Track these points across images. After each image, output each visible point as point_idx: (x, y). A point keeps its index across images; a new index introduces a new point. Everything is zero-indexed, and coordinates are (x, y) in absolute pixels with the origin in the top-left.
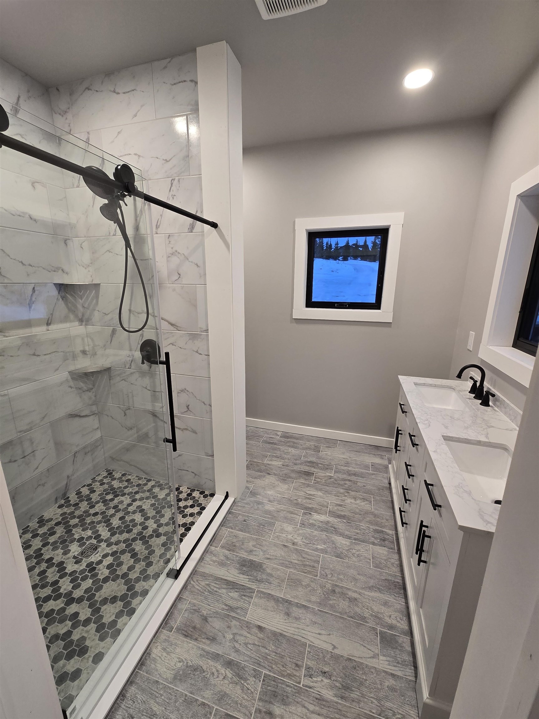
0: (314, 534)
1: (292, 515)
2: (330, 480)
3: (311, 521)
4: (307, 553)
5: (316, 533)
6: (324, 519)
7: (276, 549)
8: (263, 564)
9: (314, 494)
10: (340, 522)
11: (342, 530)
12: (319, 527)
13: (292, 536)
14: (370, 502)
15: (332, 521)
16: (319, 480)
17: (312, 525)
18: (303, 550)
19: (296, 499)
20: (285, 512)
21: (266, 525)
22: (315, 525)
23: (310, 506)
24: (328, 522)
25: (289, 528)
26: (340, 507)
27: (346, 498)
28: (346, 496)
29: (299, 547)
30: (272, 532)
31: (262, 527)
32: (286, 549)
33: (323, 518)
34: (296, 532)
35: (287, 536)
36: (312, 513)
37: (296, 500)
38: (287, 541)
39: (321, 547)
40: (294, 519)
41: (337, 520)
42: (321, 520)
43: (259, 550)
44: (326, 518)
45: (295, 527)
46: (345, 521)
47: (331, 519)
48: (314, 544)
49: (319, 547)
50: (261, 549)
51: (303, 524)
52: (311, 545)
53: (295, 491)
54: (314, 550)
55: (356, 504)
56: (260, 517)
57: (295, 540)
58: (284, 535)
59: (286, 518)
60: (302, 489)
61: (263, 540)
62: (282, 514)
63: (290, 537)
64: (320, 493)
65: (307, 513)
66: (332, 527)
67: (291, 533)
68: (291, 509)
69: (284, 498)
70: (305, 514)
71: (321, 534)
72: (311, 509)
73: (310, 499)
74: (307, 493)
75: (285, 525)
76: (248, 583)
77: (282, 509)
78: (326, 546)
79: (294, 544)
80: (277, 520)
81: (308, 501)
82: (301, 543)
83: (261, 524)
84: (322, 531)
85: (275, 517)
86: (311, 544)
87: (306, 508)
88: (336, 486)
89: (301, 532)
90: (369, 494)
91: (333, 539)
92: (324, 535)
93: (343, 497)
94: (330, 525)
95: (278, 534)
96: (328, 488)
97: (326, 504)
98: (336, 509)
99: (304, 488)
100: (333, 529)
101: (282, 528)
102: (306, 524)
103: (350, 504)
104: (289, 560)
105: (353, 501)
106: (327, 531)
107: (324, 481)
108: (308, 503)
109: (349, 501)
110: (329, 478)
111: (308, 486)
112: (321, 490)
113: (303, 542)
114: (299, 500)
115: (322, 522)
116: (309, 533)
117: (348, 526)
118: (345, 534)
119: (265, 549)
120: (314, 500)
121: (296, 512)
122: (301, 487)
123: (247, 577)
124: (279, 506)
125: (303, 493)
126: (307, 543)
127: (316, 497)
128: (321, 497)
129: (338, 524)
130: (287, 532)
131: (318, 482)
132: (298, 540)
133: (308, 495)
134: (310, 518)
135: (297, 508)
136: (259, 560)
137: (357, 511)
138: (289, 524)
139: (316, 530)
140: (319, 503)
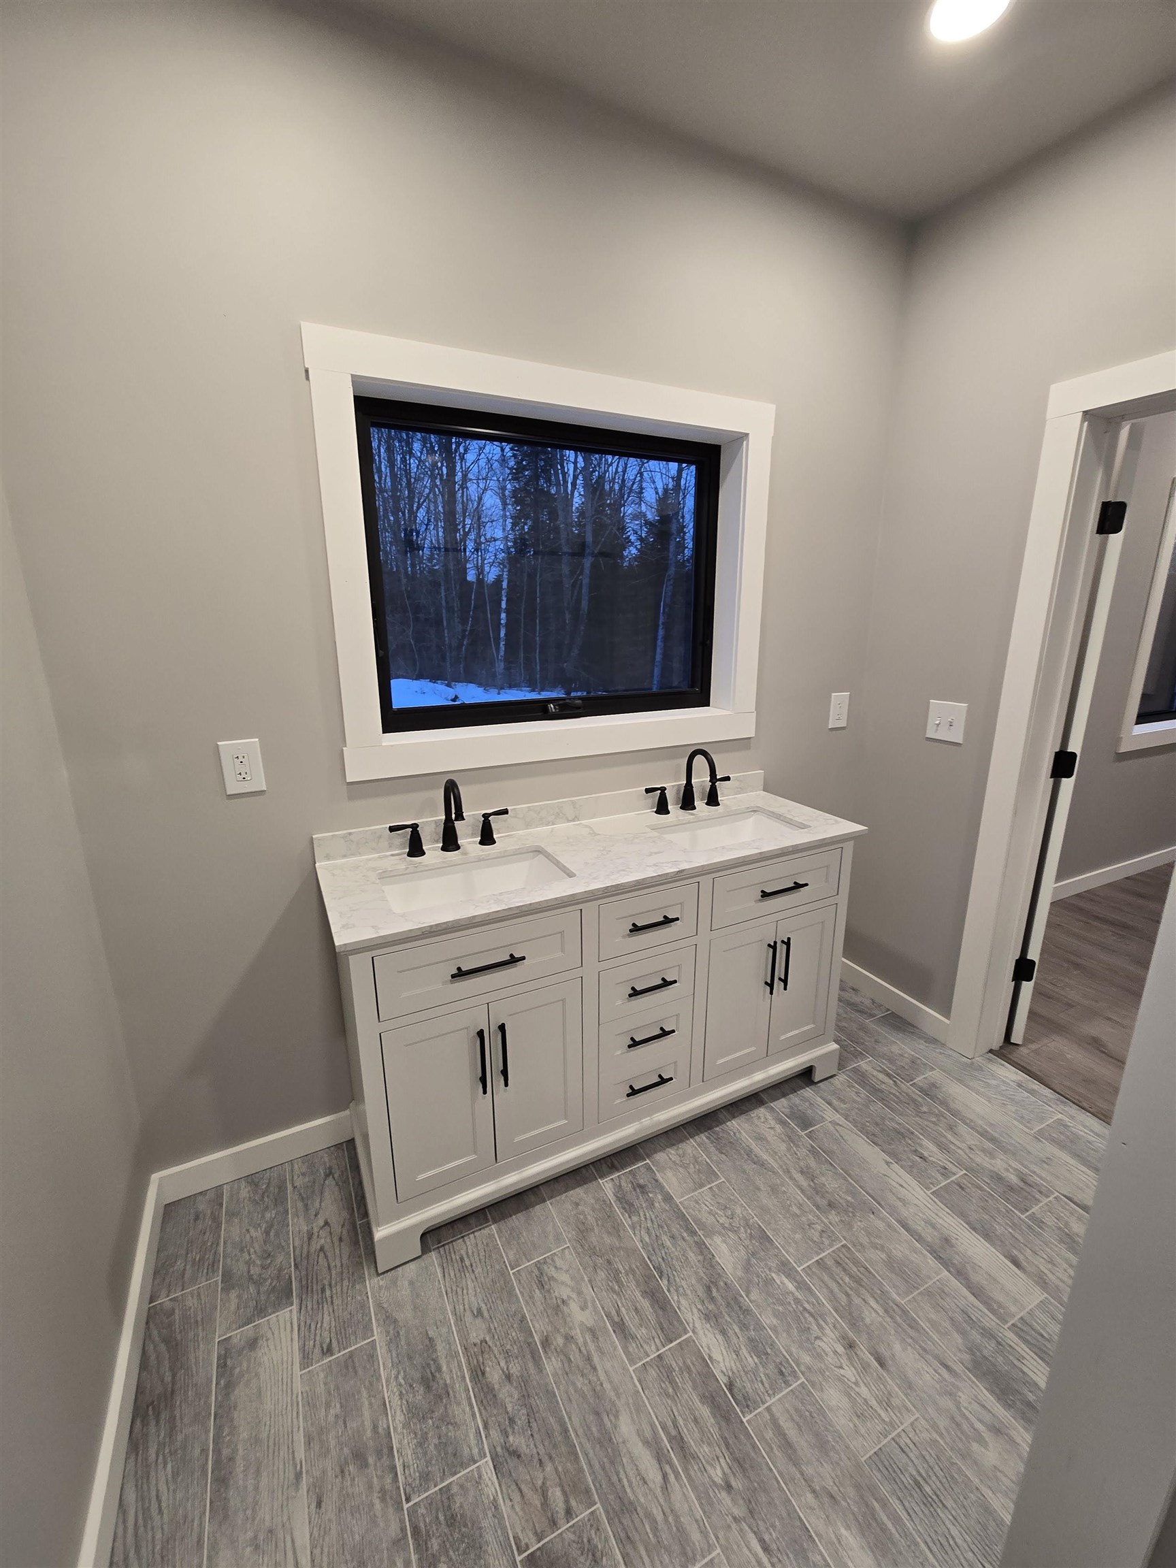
0: (775, 1321)
1: (792, 1433)
2: (524, 1449)
3: (751, 1361)
4: (833, 1298)
5: (767, 1319)
6: (710, 1335)
7: (910, 1374)
8: (969, 1366)
9: (646, 1443)
10: (677, 1291)
11: (696, 1273)
12: (744, 1327)
13: (842, 1372)
14: (538, 1265)
15: (695, 1311)
16: (556, 1494)
17: (759, 1348)
18: (836, 1311)
19: (724, 1494)
20: (809, 1471)
21: (907, 1480)
22: (751, 1340)
23: (705, 1412)
24: (707, 1317)
25: (833, 1397)
27: (577, 1333)
28: (569, 1338)
29: (842, 1327)
30: (899, 1435)
31: (927, 1489)
32: (882, 1349)
33: (708, 1340)
34: (822, 1372)
35: (856, 1384)
36: (722, 1380)
37: (729, 1487)
38: (866, 1367)
39: (786, 1281)
40: (797, 1418)
41: (679, 1301)
42: (720, 1337)
44: (701, 1333)
45: (813, 1385)
46: (664, 1284)
47: (689, 1312)
48: (797, 1301)
49: (790, 1286)
50: (958, 1408)
51: (783, 1374)
52: (806, 1305)
53: (696, 1536)
54: (809, 1289)
55: (580, 1293)
56: (916, 1544)
57: (840, 1349)
58: (864, 1390)
59: (822, 1446)
60: (659, 1517)
61: (941, 1435)
62: (825, 1474)
63: (849, 1373)
64: (626, 1428)
65: (740, 1397)
66: (712, 1299)
67: (840, 1379)
68: (774, 1463)
69: (766, 1549)
70: (747, 1403)
71: (758, 1306)
72: (712, 1400)
73: (679, 1441)
74: (665, 1476)
75: (842, 1421)
76: (1028, 1357)
77: (810, 1496)
78: (773, 1275)
79: (851, 1346)
80: (858, 1466)
81: (691, 1438)
82: (828, 1331)
83: (927, 1501)
84: (747, 1312)
85: (857, 1487)
86: (805, 1309)
87: (724, 1415)
88: (540, 1403)
89: (806, 1359)
90: (507, 1282)
91: (740, 1273)
92: (753, 1298)
93: (580, 1341)
94: (712, 1307)
95: (883, 1414)
96: (574, 1424)
97: (653, 1372)
98: (644, 1330)
99: (649, 1515)
100: (714, 1290)
101: (855, 1419)
102: (771, 1366)
103: (595, 1308)
104: (888, 1319)
105: (574, 1307)
106: (735, 1299)
107: (549, 1468)
108: (702, 1431)
109: (579, 1316)
110: (512, 1462)
111: (622, 1508)
112: (606, 1440)
113: (820, 1327)
114: (717, 1474)
115: (723, 1332)
116: (785, 1335)
117: (672, 1267)
118: (700, 1258)
119: (946, 1402)
120: (670, 1424)
121: (769, 1435)
122: (655, 1530)
123: (1025, 1369)
124: (814, 1522)
125: (676, 1496)
126: (814, 1317)
127: (652, 1426)
128: (639, 1408)
129: (689, 1292)
130: (849, 1396)
131: (575, 1488)
132: (829, 1342)
133: (670, 1463)
134: (746, 1373)
135: (754, 1446)
136: (978, 1386)
137: (602, 1274)
138: (821, 1411)
139: (760, 1327)
140: (668, 1395)
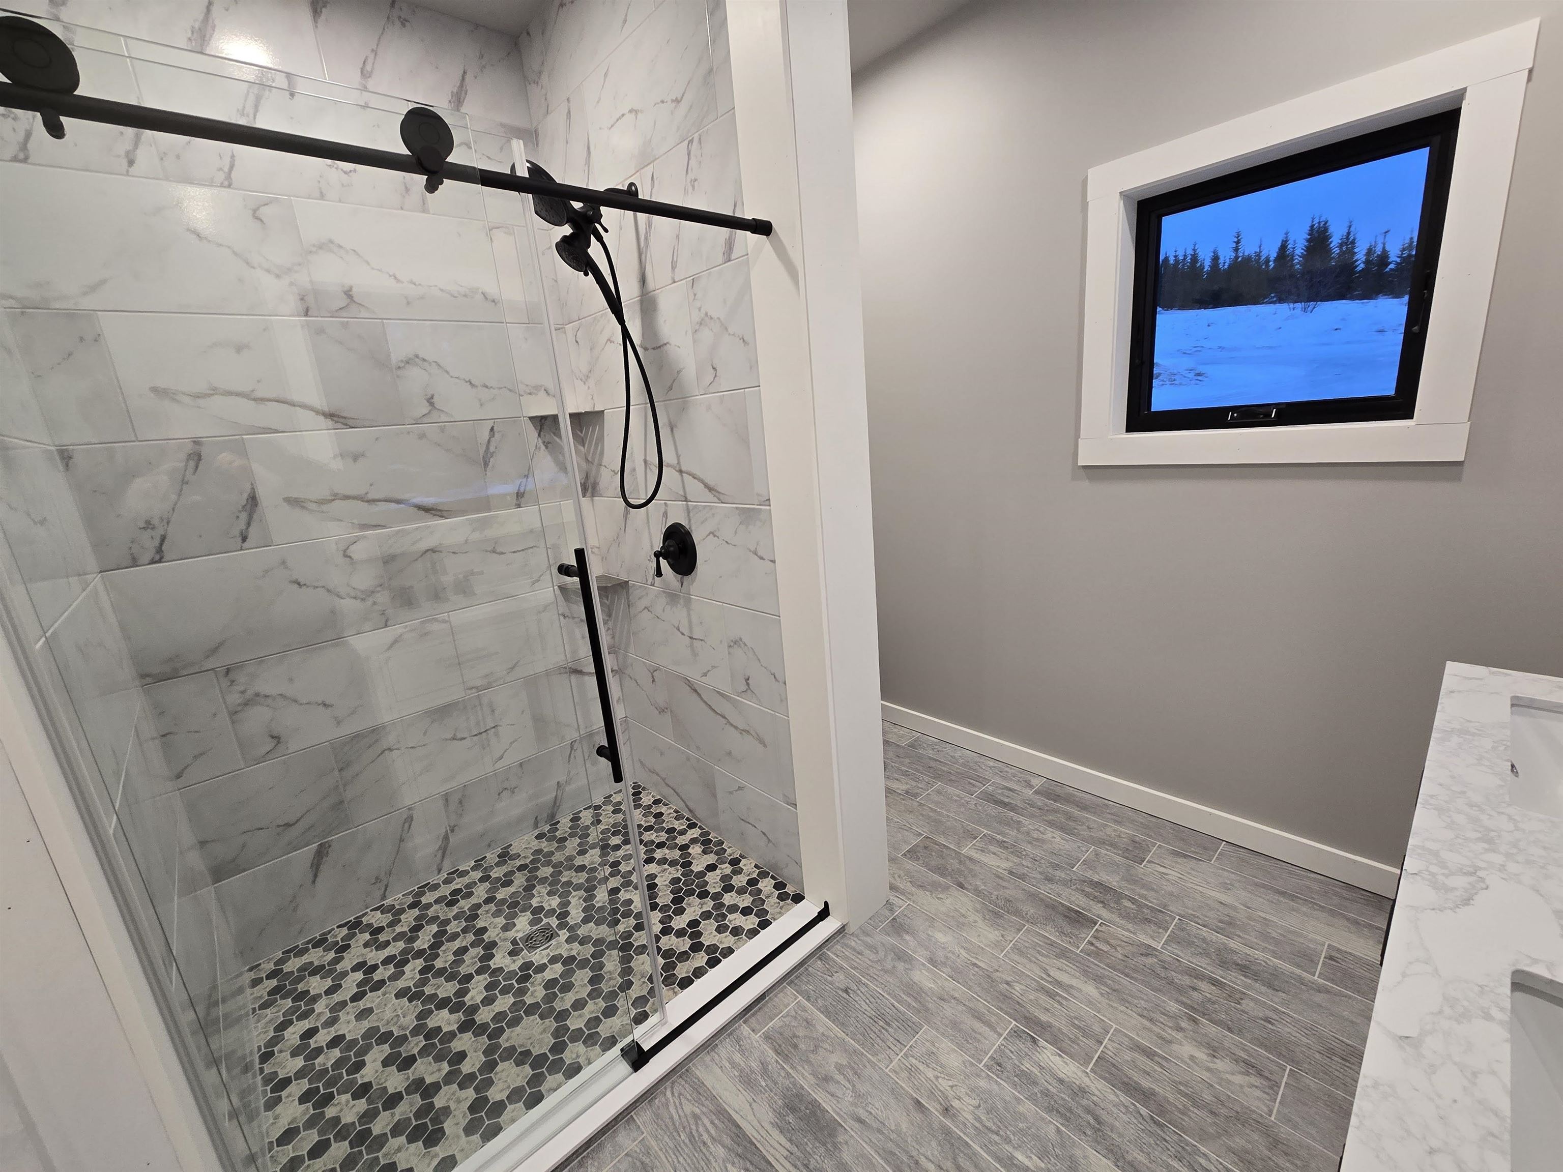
0: (1021, 1109)
1: (977, 1025)
2: (1143, 958)
3: (1027, 1065)
4: (973, 1157)
5: (1027, 1107)
6: (1069, 1074)
7: (892, 1102)
8: (839, 1128)
9: (1072, 987)
10: (1126, 1107)
11: (1121, 1135)
12: (1046, 1094)
13: (950, 1083)
14: (1275, 1086)
15: (1097, 1092)
16: (1105, 948)
17: (1025, 1079)
18: (967, 1143)
19: (1009, 979)
20: (961, 1008)
21: (895, 1024)
22: (1035, 1083)
23: (1044, 1018)
24: (1082, 1091)
25: (954, 1060)
26: (1144, 1059)
27: (1179, 1036)
28: (1180, 1029)
29: (958, 1127)
30: (901, 1050)
31: (881, 1023)
32: (918, 1117)
33: (1069, 1069)
34: (967, 1076)
35: (937, 1078)
36: (1042, 1042)
37: (1008, 983)
38: (931, 1094)
39: (1027, 1162)
40: (978, 1036)
41: (1117, 1096)
42: (1062, 1076)
43: (848, 1085)
44: (1080, 1074)
45: (972, 1064)
46: (1144, 1111)
47: (1098, 1087)
48: (1007, 1140)
49: (1020, 1156)
50: (854, 1086)
51: (998, 1064)
52: (996, 1138)
53: (1016, 957)
54: (999, 1160)
55: (1209, 1070)
56: (889, 994)
57: (956, 1103)
58: (930, 1074)
59: (955, 1025)
60: (1040, 958)
61: (869, 1061)
62: (949, 1010)
63: (944, 1084)
64: (1091, 989)
65: (1024, 1036)
66: (1088, 1111)
67: (950, 1076)
68: (983, 1004)
69: (975, 965)
70: (1016, 1034)
71: (1043, 1119)
72: (1043, 1028)
73: (1051, 995)
74: (1049, 976)
75: (945, 1044)
76: (782, 1160)
77: (957, 995)
78: (1043, 1165)
79: (946, 1110)
80: (928, 1022)
81: (1044, 999)
82: (970, 1117)
83: (881, 1016)
84: (1050, 1110)
85: (927, 1010)
86: (997, 1134)
87: (1029, 1020)
88: (1155, 983)
89: (983, 1083)
90: (1280, 1055)
91: (1078, 1153)
92: (1051, 1126)
93: (1170, 1031)
94: (1085, 1102)
95: (914, 1061)
96: (1124, 980)
97: (1097, 1028)
98: (1128, 1058)
99: (1047, 956)
100: (1092, 1121)
101: (935, 1050)
102: (1009, 1066)
103: (1183, 1061)
104: (914, 1153)
105: (1201, 1055)
106: (1068, 1120)
107: (1120, 957)
108: (1040, 1005)
109: (1187, 1049)
110: (1143, 950)
111: (1063, 954)
112: (1099, 979)
113: (978, 1119)
114: (1018, 987)
115: (1061, 1081)
116: (1007, 1098)
117: (1151, 1134)
118: (1129, 1158)
119: (863, 1088)
120: (1064, 1003)
121: (993, 1019)
122: (1039, 952)
123: (788, 1145)
124: (951, 985)
125: (1038, 972)
126: (987, 1127)
127: (1075, 998)
128: (1090, 1003)
129: (1115, 1111)
130: (942, 1066)
131: (1098, 954)
132: (966, 1106)
133: (1050, 983)
134: (1027, 1054)
135: (1001, 1009)
136: (835, 1111)
137: (1207, 1097)
138: (960, 1047)
139: (1032, 1098)
140: (1076, 1018)
